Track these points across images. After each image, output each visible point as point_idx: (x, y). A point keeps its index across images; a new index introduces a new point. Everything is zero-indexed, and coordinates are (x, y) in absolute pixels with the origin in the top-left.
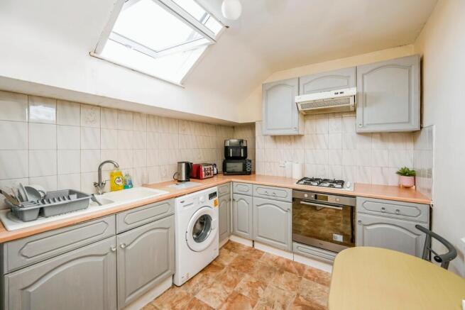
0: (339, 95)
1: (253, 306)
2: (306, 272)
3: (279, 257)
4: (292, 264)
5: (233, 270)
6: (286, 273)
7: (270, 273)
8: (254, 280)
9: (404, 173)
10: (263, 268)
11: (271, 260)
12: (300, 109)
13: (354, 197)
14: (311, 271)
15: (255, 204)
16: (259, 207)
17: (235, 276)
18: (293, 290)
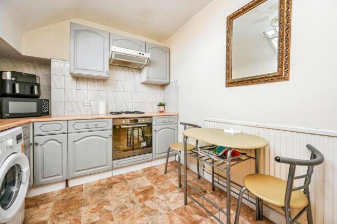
0: (141, 55)
1: (112, 220)
2: (126, 177)
3: (100, 180)
4: (113, 179)
5: (61, 216)
6: (114, 186)
7: (103, 193)
8: (94, 206)
9: (162, 105)
10: (93, 194)
11: (95, 185)
12: (113, 57)
13: (151, 117)
14: (128, 175)
15: (71, 141)
16: (77, 143)
17: (70, 218)
18: (128, 190)
